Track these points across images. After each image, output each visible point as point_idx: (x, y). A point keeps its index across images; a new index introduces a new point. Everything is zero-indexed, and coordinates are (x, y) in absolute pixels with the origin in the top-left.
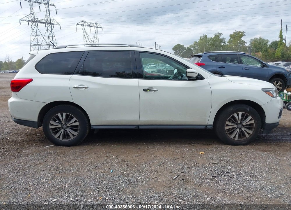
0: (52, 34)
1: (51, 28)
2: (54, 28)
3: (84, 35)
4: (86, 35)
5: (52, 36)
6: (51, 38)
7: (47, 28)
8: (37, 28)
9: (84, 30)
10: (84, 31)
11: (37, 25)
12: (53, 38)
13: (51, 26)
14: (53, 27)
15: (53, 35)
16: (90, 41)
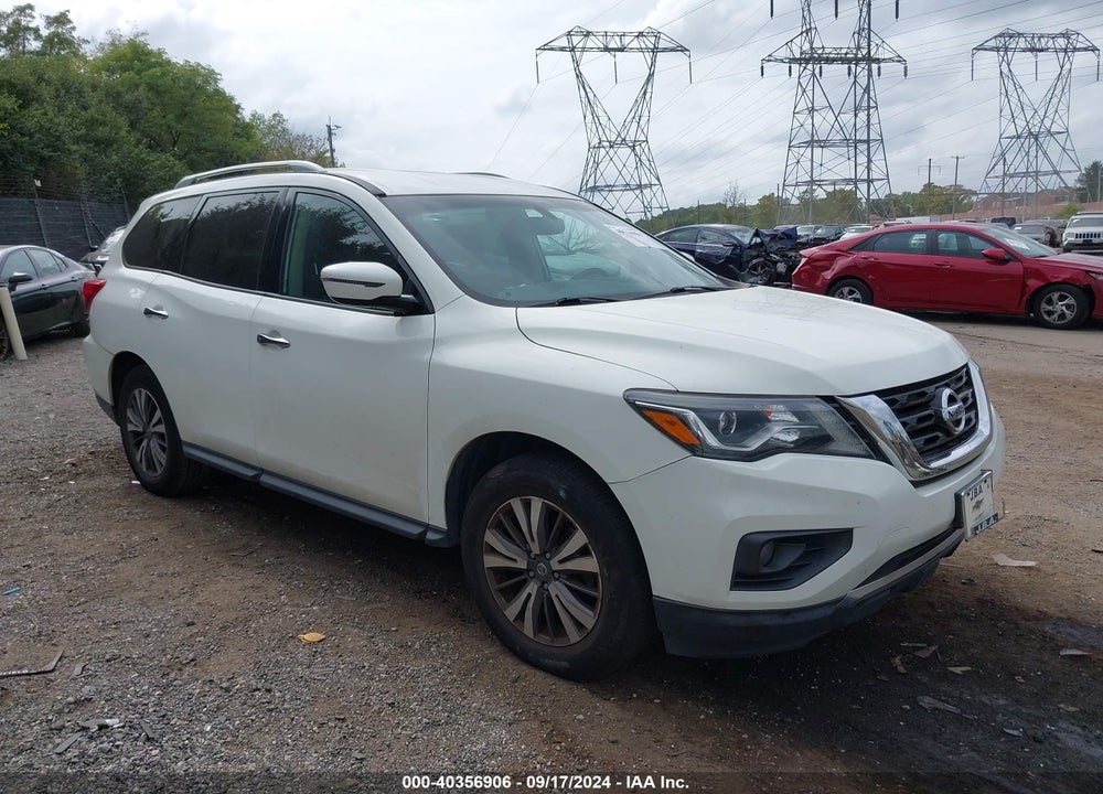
0: (869, 98)
1: (870, 75)
2: (879, 75)
3: (1003, 91)
4: (1011, 88)
5: (869, 106)
6: (862, 115)
7: (855, 77)
8: (816, 83)
9: (1005, 70)
10: (1006, 76)
11: (817, 71)
12: (869, 115)
13: (870, 70)
14: (875, 72)
15: (872, 104)
16: (1029, 114)
